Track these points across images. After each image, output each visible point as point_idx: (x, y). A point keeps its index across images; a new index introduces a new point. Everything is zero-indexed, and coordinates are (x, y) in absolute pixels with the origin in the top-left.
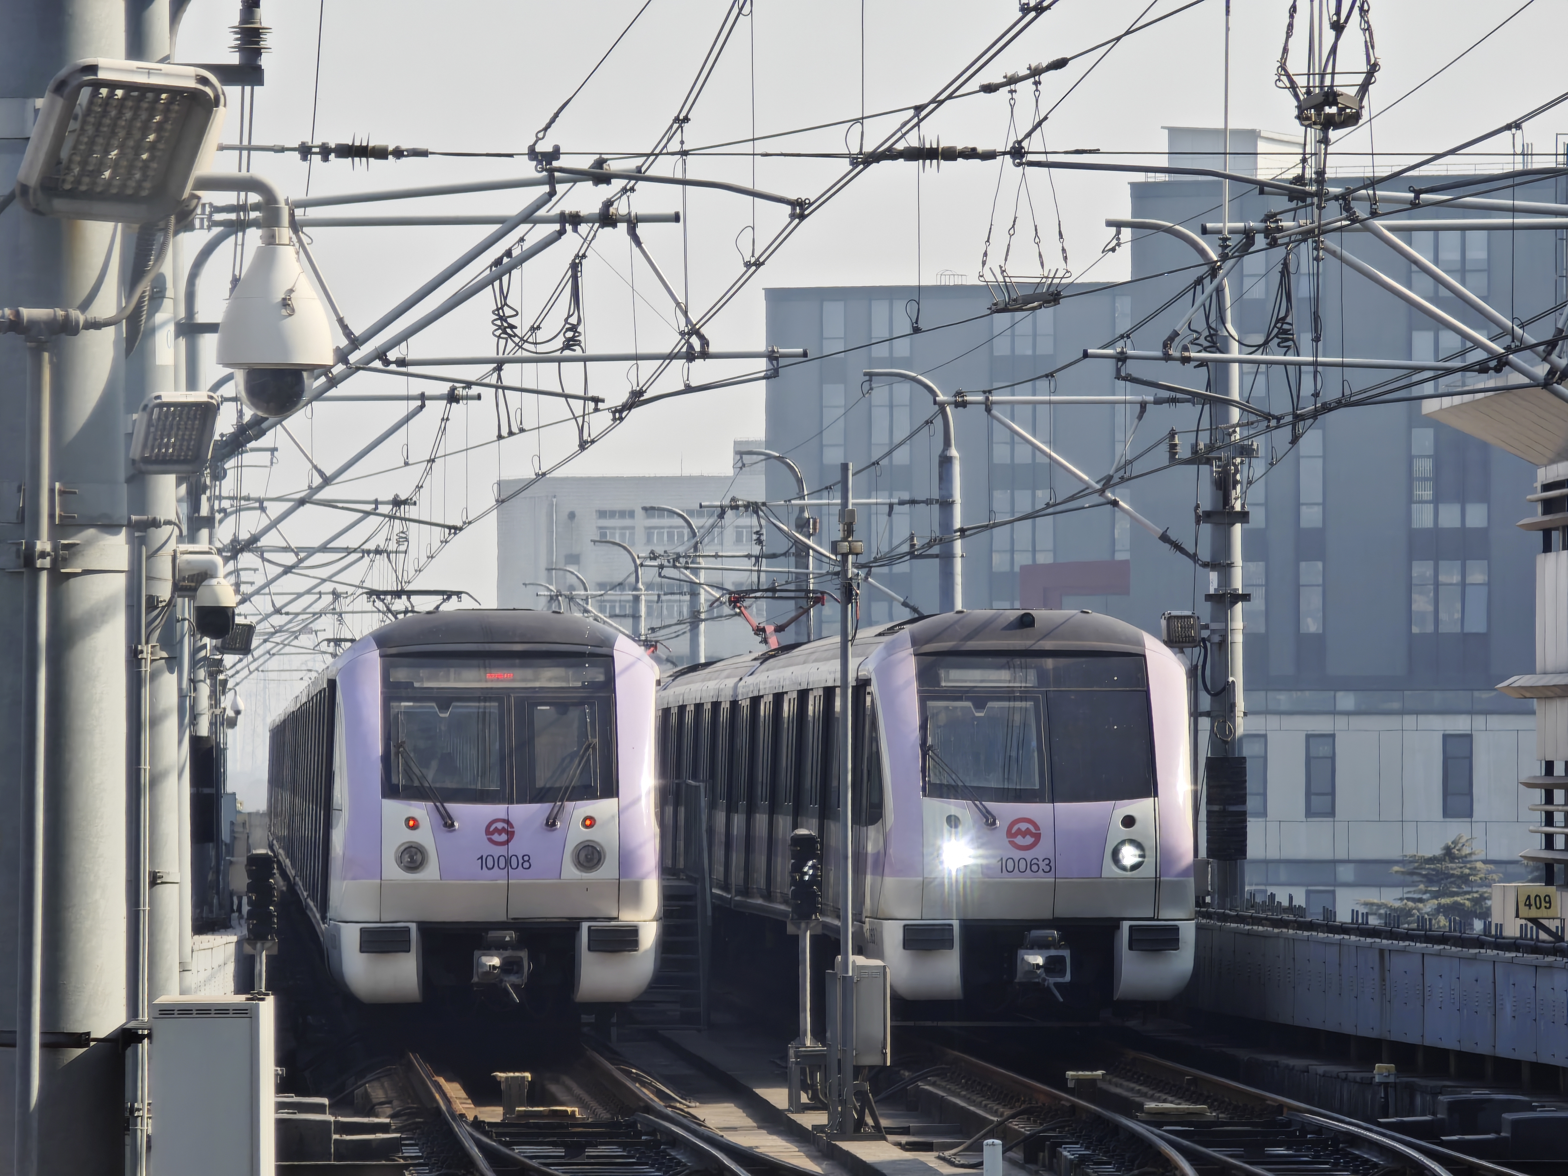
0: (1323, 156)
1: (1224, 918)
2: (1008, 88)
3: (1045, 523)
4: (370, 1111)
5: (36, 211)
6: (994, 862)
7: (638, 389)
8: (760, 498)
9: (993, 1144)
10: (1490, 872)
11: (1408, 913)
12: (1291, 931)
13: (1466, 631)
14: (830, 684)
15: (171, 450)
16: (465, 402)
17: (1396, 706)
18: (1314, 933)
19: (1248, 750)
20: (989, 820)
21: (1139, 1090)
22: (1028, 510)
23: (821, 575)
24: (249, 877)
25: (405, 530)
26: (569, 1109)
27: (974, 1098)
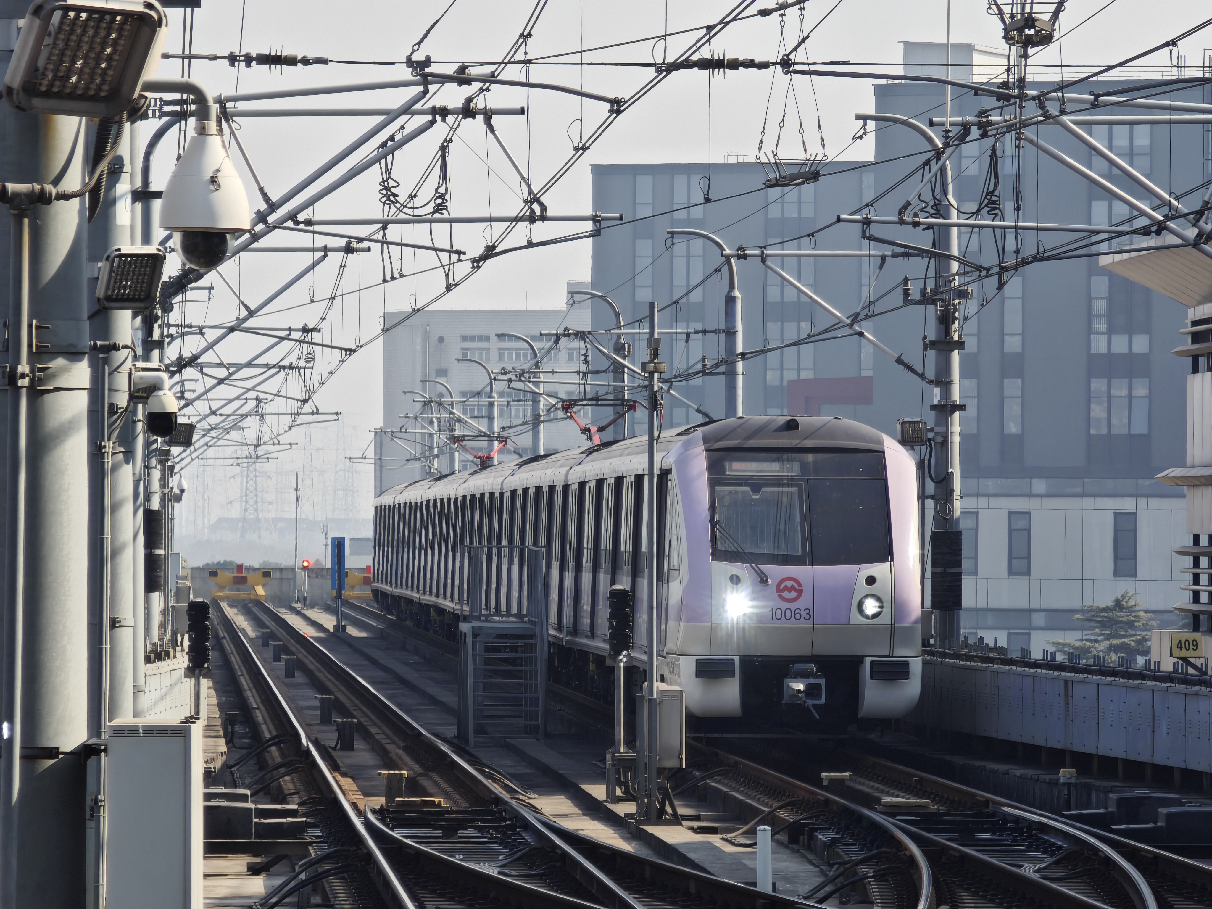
0: (1023, 67)
1: (944, 655)
2: (779, 13)
3: (807, 349)
4: (283, 800)
5: (19, 108)
6: (767, 611)
7: (491, 244)
8: (587, 328)
9: (764, 830)
10: (1150, 619)
11: (1088, 650)
12: (995, 666)
13: (1132, 432)
14: (640, 472)
15: (128, 291)
16: (358, 253)
17: (1079, 490)
18: (1014, 668)
19: (964, 525)
20: (763, 579)
21: (878, 788)
22: (794, 338)
23: (634, 388)
24: (189, 620)
25: (312, 352)
26: (436, 800)
27: (750, 793)
